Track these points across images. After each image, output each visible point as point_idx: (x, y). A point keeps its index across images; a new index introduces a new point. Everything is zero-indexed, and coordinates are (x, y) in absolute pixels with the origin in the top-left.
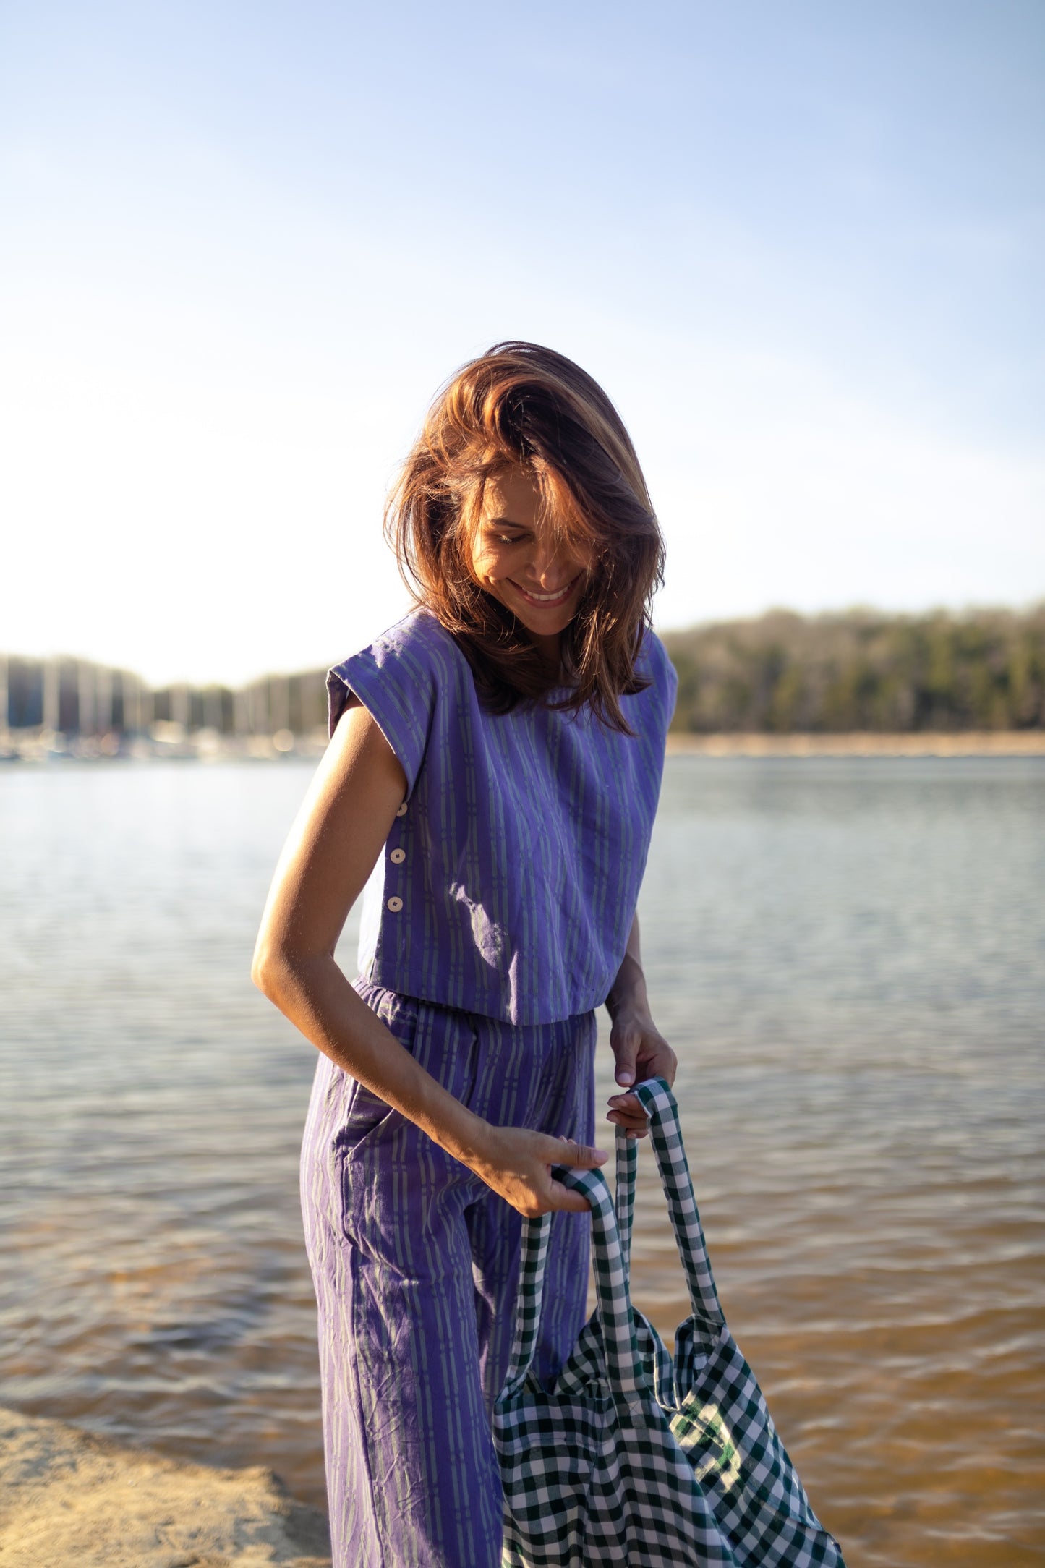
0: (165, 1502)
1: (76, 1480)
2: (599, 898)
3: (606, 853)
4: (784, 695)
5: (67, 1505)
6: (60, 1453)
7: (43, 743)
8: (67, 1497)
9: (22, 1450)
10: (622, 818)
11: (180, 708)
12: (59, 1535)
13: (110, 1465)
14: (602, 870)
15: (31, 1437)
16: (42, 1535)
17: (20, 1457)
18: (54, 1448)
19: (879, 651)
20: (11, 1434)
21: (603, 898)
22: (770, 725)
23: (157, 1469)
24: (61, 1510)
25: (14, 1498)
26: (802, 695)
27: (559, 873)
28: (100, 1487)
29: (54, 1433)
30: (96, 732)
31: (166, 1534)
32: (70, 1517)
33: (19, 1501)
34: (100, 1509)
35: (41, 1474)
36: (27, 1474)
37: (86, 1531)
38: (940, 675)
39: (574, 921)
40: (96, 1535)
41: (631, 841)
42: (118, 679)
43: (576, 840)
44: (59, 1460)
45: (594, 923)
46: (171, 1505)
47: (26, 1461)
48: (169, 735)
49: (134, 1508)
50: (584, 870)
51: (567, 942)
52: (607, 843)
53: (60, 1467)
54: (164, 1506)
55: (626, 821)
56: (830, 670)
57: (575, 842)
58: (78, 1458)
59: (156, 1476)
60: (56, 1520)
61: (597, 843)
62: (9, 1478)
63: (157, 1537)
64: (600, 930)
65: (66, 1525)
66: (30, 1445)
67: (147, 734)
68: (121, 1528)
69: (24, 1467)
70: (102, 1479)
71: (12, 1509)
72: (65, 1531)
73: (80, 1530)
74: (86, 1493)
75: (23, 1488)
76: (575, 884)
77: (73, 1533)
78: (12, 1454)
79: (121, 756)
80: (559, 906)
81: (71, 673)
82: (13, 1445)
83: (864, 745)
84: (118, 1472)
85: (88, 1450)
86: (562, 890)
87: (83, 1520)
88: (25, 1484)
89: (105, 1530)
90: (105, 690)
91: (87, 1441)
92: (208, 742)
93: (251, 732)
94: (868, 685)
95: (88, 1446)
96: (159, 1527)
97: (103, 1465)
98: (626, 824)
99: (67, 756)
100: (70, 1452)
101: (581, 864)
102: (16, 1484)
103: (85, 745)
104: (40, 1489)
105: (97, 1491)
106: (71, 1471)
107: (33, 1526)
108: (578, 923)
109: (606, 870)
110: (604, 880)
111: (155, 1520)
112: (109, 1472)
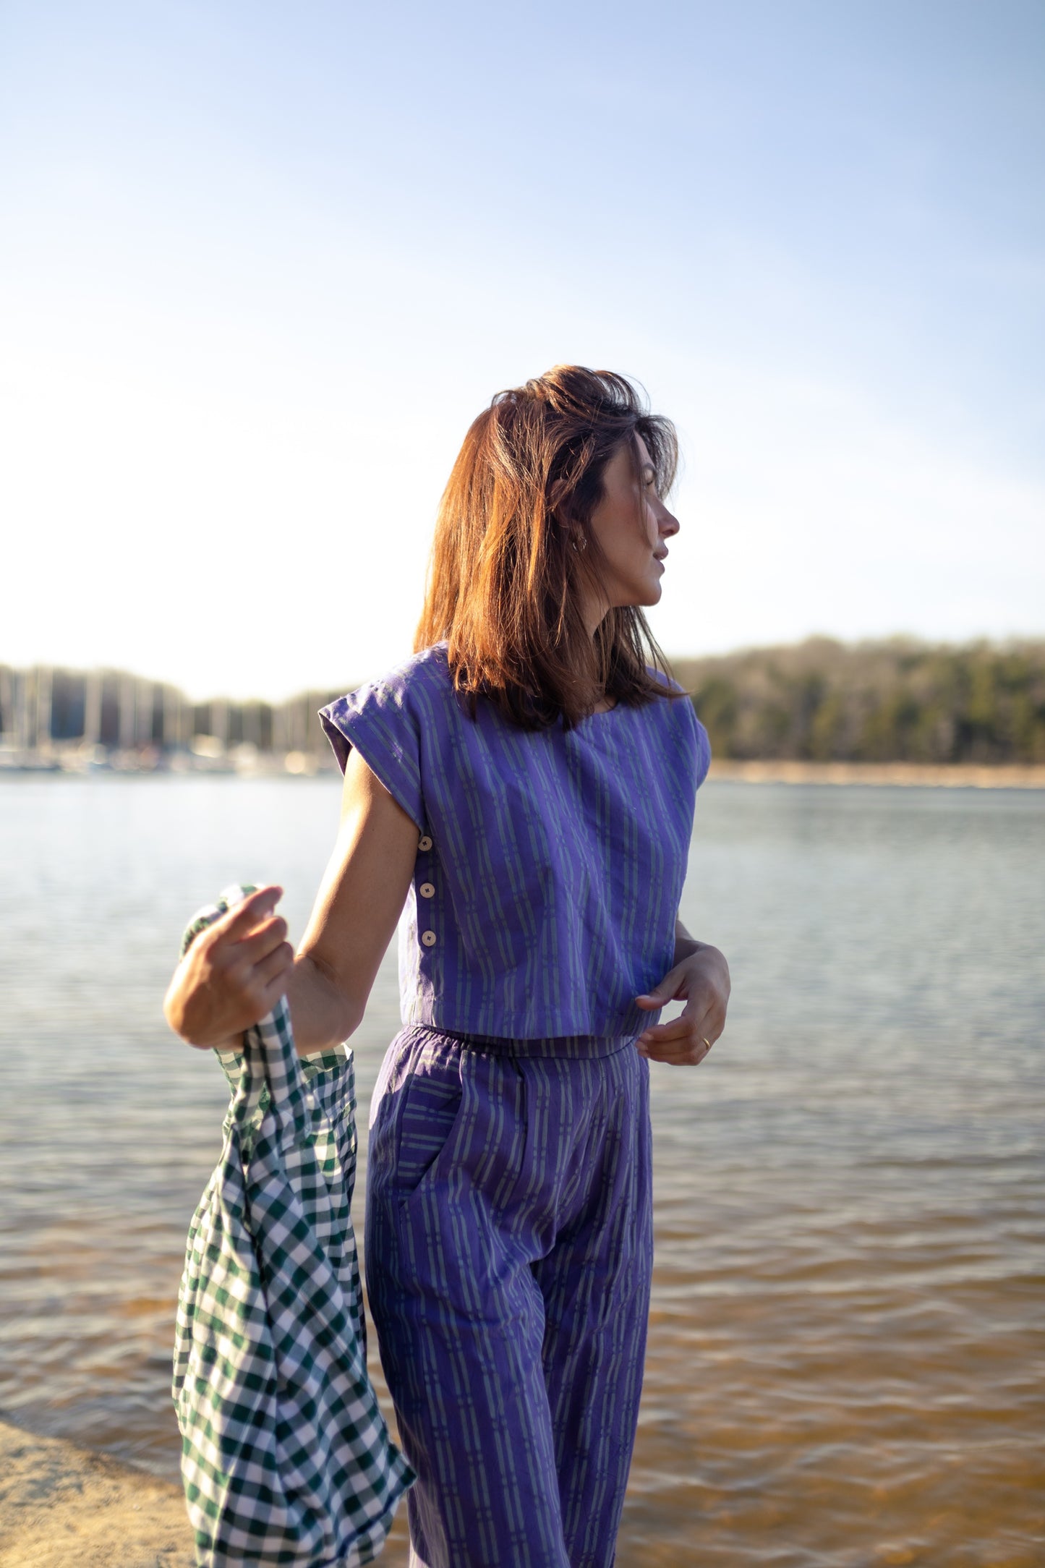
0: (168, 1527)
1: (81, 1502)
2: (628, 921)
3: (635, 875)
4: (822, 723)
5: (71, 1528)
6: (67, 1474)
7: (81, 756)
8: (72, 1519)
9: (29, 1470)
10: (652, 842)
11: (219, 723)
12: (61, 1558)
13: (116, 1488)
14: (631, 892)
15: (39, 1456)
16: (45, 1558)
17: (26, 1477)
18: (61, 1469)
19: (920, 681)
20: (19, 1453)
21: (632, 922)
22: (808, 753)
23: (163, 1494)
24: (65, 1532)
25: (19, 1519)
26: (841, 724)
27: (582, 885)
28: (105, 1510)
29: (61, 1454)
30: (136, 745)
31: (167, 1560)
32: (73, 1541)
33: (24, 1522)
34: (104, 1533)
35: (47, 1495)
36: (32, 1495)
37: (88, 1555)
38: (981, 706)
39: (599, 938)
40: (97, 1560)
41: (662, 865)
42: (159, 692)
43: (605, 861)
44: (66, 1481)
45: (623, 947)
46: (174, 1531)
47: (33, 1482)
48: (208, 749)
49: (137, 1533)
50: (612, 892)
51: (591, 961)
52: (636, 866)
53: (66, 1488)
54: (166, 1532)
55: (656, 844)
56: (870, 698)
57: (602, 861)
58: (85, 1479)
59: (162, 1501)
60: (59, 1542)
61: (626, 865)
62: (14, 1498)
63: (159, 1563)
64: (629, 955)
65: (67, 1549)
66: (38, 1465)
67: (187, 748)
68: (124, 1553)
69: (31, 1487)
70: (107, 1502)
71: (16, 1529)
72: (67, 1554)
73: (82, 1554)
74: (90, 1516)
75: (28, 1509)
76: (601, 901)
77: (75, 1557)
78: (20, 1474)
79: (159, 769)
80: (582, 920)
81: (113, 688)
82: (21, 1464)
83: (902, 775)
84: (124, 1495)
85: (95, 1472)
86: (584, 904)
87: (86, 1543)
88: (30, 1504)
89: (108, 1555)
90: (146, 703)
91: (95, 1463)
92: (246, 757)
93: (289, 748)
94: (908, 715)
95: (96, 1468)
96: (162, 1554)
97: (109, 1487)
98: (656, 848)
99: (107, 767)
100: (78, 1474)
101: (610, 886)
102: (22, 1505)
103: (124, 758)
104: (45, 1511)
105: (102, 1514)
106: (77, 1492)
107: (36, 1548)
108: (603, 940)
109: (636, 893)
110: (633, 903)
111: (157, 1546)
112: (114, 1495)
